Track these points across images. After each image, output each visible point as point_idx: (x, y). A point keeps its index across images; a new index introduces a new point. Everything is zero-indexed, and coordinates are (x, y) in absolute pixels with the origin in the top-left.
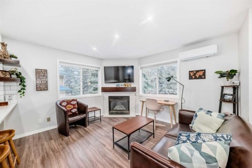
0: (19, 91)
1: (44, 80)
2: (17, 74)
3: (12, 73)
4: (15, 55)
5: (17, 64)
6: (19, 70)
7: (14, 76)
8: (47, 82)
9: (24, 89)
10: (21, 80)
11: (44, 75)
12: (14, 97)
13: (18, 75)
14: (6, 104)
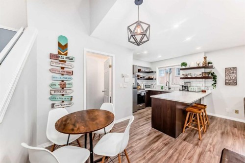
0: (213, 85)
1: (233, 76)
2: (211, 74)
3: (209, 73)
4: (211, 61)
5: (211, 67)
6: (213, 71)
7: (210, 75)
8: (236, 78)
9: (216, 84)
10: (214, 77)
11: (233, 72)
12: (210, 88)
13: (213, 74)
14: (205, 91)
